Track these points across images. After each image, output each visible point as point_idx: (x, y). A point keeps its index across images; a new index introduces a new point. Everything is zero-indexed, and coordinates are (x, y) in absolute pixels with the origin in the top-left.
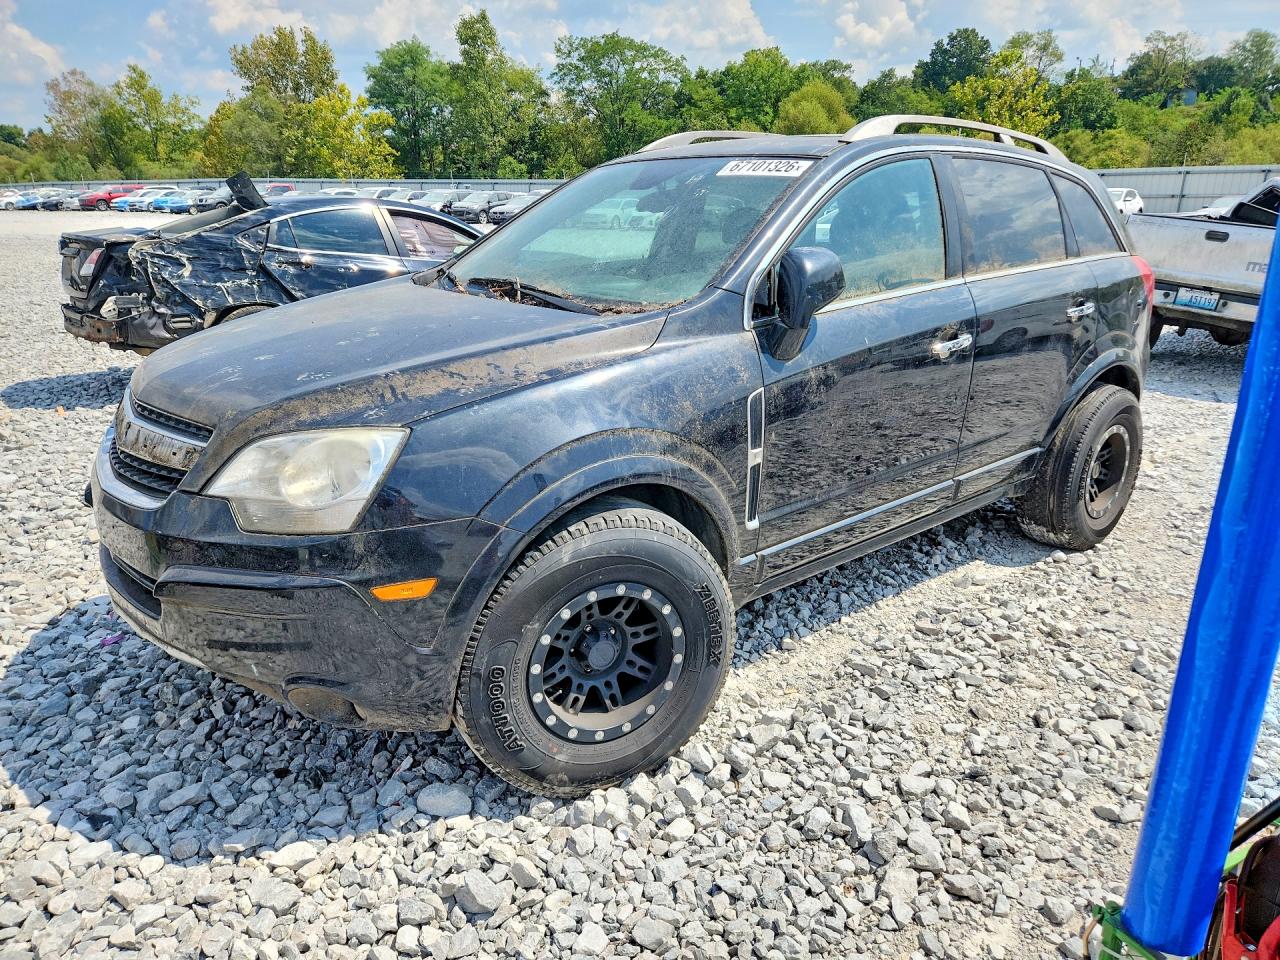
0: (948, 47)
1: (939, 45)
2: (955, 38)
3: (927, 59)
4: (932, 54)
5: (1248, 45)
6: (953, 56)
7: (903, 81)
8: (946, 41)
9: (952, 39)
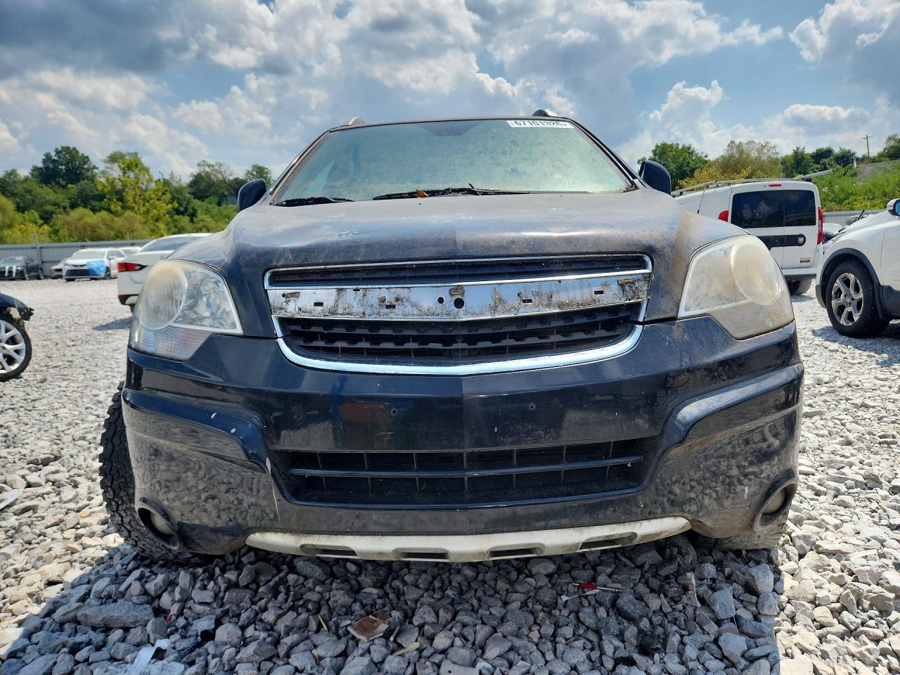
0: (56, 158)
1: (48, 156)
2: (60, 152)
3: (40, 165)
4: (44, 161)
5: (254, 173)
6: (62, 164)
7: (26, 179)
8: (53, 154)
9: (58, 152)
